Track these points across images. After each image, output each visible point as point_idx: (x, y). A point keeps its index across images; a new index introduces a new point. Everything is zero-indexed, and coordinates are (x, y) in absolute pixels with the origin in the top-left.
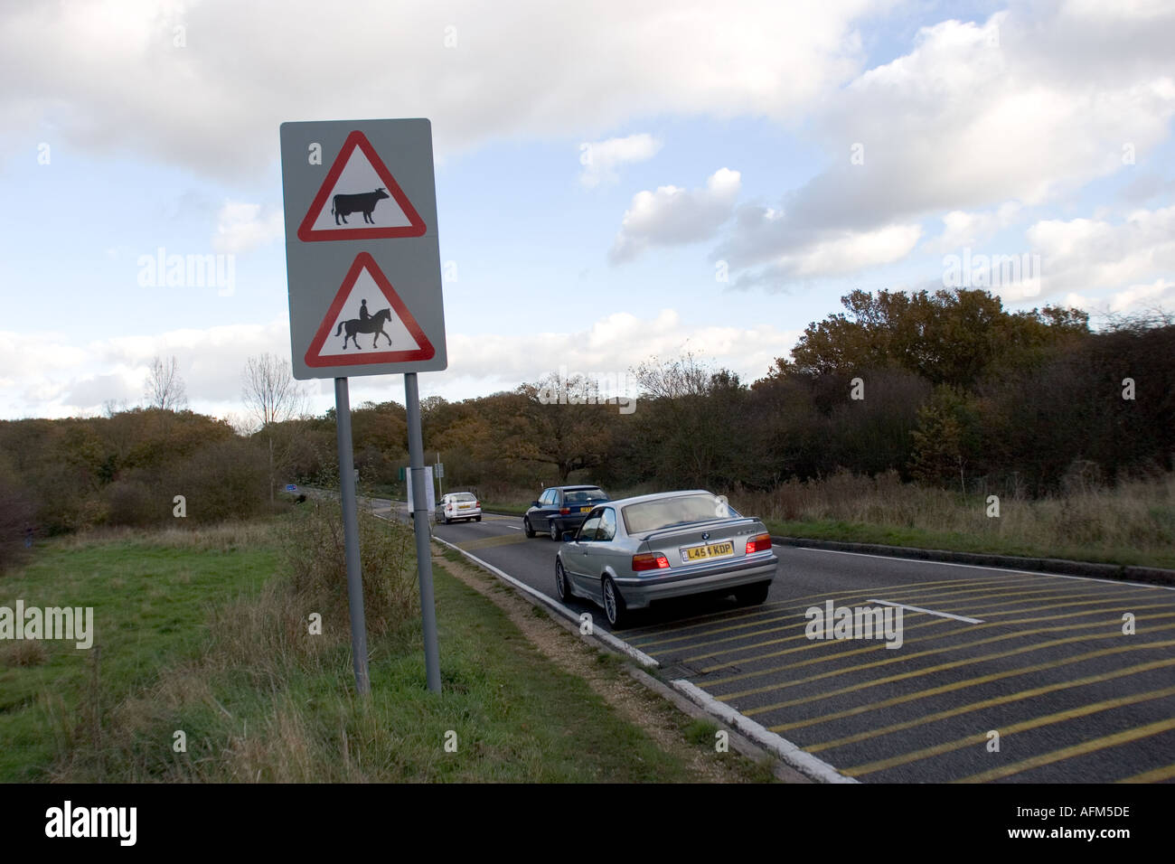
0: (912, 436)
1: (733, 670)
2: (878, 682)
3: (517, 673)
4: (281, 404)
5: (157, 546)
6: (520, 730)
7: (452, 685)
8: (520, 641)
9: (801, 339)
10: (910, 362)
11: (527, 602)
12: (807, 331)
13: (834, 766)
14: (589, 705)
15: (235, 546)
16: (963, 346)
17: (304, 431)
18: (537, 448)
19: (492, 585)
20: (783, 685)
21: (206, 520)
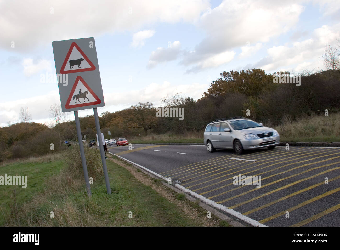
0: (242, 111)
1: (191, 180)
2: (228, 179)
3: (132, 187)
4: (61, 118)
5: (28, 163)
6: (133, 201)
7: (114, 192)
8: (133, 178)
9: (210, 86)
10: (241, 91)
11: (136, 168)
12: (212, 84)
13: (215, 202)
14: (152, 193)
15: (51, 160)
16: (255, 85)
17: (69, 125)
18: (137, 124)
19: (126, 164)
20: (203, 183)
21: (41, 154)
